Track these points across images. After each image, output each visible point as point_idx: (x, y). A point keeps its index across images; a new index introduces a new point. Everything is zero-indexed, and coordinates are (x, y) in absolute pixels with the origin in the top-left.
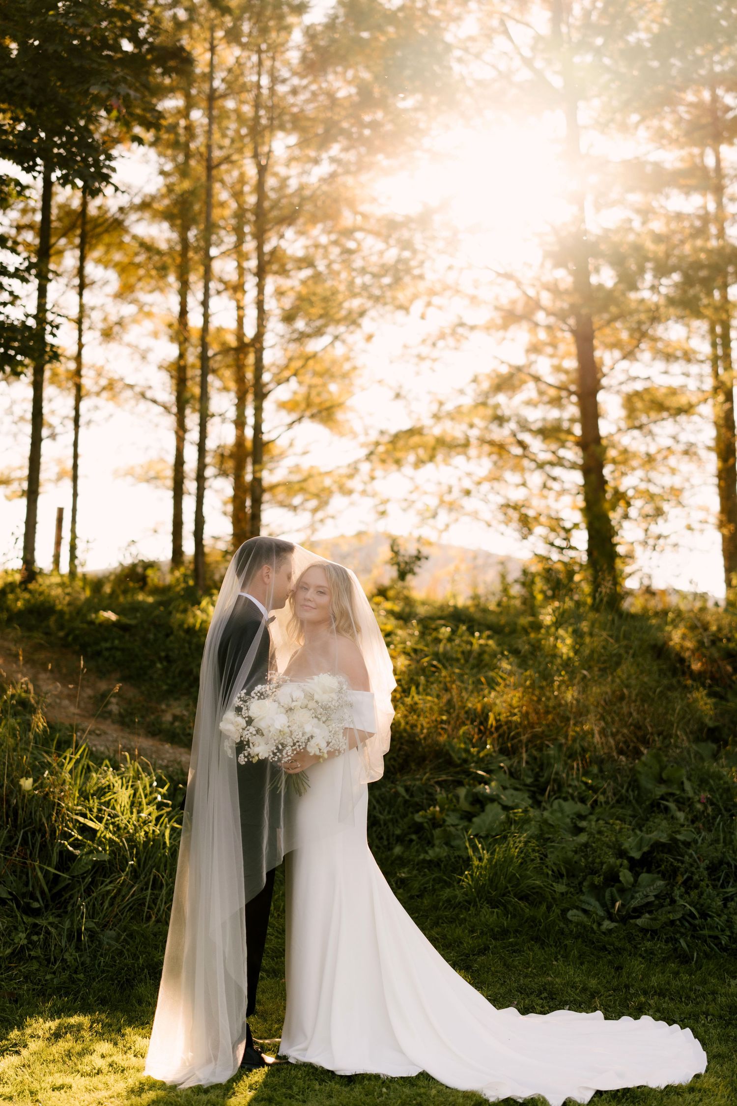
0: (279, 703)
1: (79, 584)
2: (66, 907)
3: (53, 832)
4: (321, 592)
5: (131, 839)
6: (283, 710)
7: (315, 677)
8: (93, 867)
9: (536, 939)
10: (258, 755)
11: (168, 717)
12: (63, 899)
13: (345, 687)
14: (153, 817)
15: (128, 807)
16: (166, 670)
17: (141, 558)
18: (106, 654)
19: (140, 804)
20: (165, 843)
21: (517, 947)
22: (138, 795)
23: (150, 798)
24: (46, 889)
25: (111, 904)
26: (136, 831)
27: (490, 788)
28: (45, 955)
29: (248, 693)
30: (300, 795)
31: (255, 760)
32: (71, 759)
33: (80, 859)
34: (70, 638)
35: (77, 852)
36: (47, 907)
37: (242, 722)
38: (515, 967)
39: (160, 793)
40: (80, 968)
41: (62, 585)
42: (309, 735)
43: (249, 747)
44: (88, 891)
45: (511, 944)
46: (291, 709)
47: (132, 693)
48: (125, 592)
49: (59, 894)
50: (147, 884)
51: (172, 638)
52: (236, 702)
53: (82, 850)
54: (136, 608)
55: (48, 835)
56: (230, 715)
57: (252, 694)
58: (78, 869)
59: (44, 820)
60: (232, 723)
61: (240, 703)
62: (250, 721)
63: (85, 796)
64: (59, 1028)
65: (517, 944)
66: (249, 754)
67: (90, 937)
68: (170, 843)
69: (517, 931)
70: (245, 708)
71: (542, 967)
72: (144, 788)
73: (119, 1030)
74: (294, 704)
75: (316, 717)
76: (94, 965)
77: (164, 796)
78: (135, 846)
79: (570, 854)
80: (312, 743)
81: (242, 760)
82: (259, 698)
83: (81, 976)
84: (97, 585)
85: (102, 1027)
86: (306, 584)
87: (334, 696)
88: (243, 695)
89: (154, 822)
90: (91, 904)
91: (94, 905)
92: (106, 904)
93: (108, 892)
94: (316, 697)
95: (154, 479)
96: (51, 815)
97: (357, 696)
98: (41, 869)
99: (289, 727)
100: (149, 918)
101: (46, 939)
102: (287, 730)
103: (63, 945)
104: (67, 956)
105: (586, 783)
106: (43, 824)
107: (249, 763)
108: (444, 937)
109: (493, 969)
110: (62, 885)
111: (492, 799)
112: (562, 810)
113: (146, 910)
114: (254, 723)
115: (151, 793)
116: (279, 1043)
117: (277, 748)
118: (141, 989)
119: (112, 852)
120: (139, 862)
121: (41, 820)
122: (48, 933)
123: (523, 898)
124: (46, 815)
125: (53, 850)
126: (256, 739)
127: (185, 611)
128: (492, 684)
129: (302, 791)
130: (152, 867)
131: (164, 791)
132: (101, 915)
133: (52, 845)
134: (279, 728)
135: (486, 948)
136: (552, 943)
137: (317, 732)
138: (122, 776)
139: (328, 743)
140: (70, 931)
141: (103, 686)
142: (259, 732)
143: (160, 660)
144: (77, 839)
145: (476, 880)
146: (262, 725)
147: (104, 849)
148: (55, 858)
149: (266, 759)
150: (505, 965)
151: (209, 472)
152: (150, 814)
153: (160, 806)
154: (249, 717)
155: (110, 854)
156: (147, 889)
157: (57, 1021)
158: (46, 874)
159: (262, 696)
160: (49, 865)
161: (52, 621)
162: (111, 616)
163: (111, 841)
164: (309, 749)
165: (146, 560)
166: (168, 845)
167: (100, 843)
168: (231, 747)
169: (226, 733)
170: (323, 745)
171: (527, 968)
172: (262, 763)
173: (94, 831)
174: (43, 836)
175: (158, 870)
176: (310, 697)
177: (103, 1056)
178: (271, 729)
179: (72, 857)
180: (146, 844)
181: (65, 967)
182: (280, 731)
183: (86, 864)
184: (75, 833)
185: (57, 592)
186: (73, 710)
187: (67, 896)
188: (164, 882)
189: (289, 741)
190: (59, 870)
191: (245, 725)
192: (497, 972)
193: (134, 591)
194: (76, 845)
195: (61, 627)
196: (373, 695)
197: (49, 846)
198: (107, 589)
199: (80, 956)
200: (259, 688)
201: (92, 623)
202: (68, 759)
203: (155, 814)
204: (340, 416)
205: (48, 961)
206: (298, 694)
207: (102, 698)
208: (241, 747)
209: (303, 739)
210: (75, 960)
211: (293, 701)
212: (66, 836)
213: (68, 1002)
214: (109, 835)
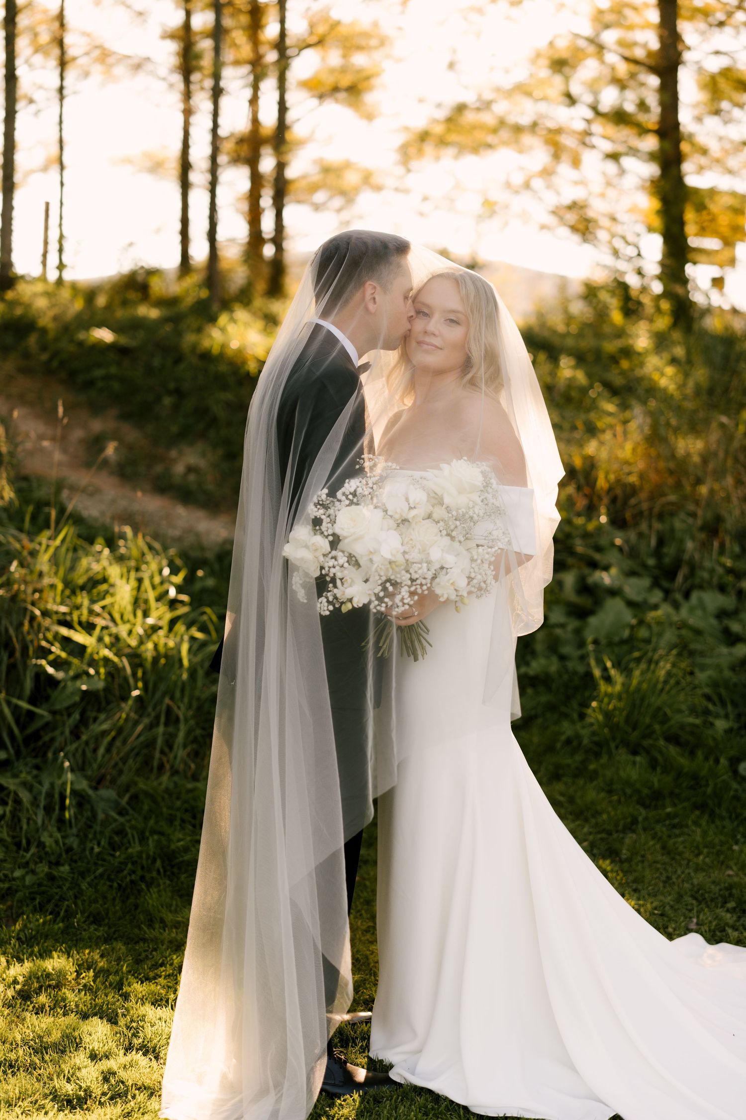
0: (386, 511)
1: (66, 294)
2: (45, 754)
3: (25, 649)
4: (452, 321)
5: (135, 657)
6: (392, 523)
7: (444, 466)
8: (82, 699)
9: (702, 807)
10: (350, 600)
11: (179, 469)
12: (40, 743)
13: (494, 481)
14: (164, 623)
15: (129, 608)
16: (176, 407)
17: (140, 264)
18: (100, 384)
19: (146, 601)
20: (180, 660)
21: (676, 821)
22: (143, 589)
23: (160, 590)
24: (16, 730)
25: (108, 750)
26: (141, 642)
27: (610, 576)
28: (13, 837)
29: (332, 494)
30: (416, 659)
31: (346, 608)
32: (48, 546)
33: (65, 687)
34: (55, 364)
35: (60, 675)
36: (18, 753)
37: (323, 544)
38: (680, 854)
39: (172, 584)
40: (64, 856)
41: (47, 294)
42: (437, 566)
43: (335, 586)
44: (76, 734)
45: (669, 816)
46: (405, 521)
47: (132, 434)
48: (125, 303)
49: (36, 736)
50: (158, 717)
51: (182, 366)
52: (312, 510)
53: (66, 672)
54: (135, 325)
55: (18, 654)
56: (302, 532)
57: (339, 494)
58: (62, 700)
59: (12, 632)
60: (307, 547)
61: (320, 513)
62: (335, 542)
63: (71, 589)
64: (31, 977)
65: (676, 815)
66: (336, 598)
67: (80, 805)
68: (190, 661)
69: (672, 794)
70: (326, 520)
71: (718, 853)
72: (152, 578)
73: (119, 986)
74: (413, 513)
75: (448, 535)
76: (84, 850)
77: (180, 589)
78: (141, 665)
79: (727, 674)
80: (442, 579)
81: (324, 607)
82: (352, 503)
83: (65, 868)
84: (90, 294)
85: (96, 977)
86: (428, 306)
87: (475, 497)
88: (324, 497)
89: (166, 628)
90: (80, 751)
91: (84, 752)
92: (101, 750)
93: (104, 733)
94: (447, 500)
95: (156, 167)
96: (21, 624)
97: (509, 494)
98: (9, 703)
99: (405, 553)
100: (161, 767)
101: (14, 814)
102: (400, 559)
103: (40, 822)
104: (46, 839)
105: (724, 566)
106: (10, 638)
107: (336, 612)
108: (571, 800)
109: (649, 857)
110: (38, 724)
111: (613, 592)
112: (702, 605)
113: (157, 755)
114: (340, 546)
115: (162, 583)
116: (368, 1021)
117: (385, 589)
118: (152, 899)
119: (109, 674)
120: (145, 688)
121: (7, 630)
122: (18, 801)
123: (673, 739)
124: (15, 623)
125: (25, 675)
126: (349, 573)
127: (199, 330)
128: (592, 430)
129: (419, 653)
130: (163, 696)
131: (178, 579)
132: (95, 766)
133: (25, 666)
134: (388, 556)
135: (635, 821)
136: (724, 814)
137: (450, 560)
138: (120, 559)
139: (470, 579)
140: (50, 795)
141: (97, 426)
142: (354, 562)
143: (170, 393)
144: (59, 657)
145: (608, 715)
146: (359, 550)
147: (97, 673)
148: (28, 684)
149: (366, 608)
150: (664, 847)
151: (222, 159)
152: (160, 618)
153: (173, 604)
154: (334, 535)
155: (106, 679)
156: (158, 724)
157: (28, 965)
158: (15, 709)
159: (354, 499)
160: (20, 698)
161: (32, 340)
162: (105, 335)
163: (106, 660)
164: (438, 591)
165: (146, 266)
166: (186, 662)
167: (92, 663)
168: (304, 586)
169: (298, 563)
170: (462, 583)
171: (698, 855)
172: (360, 614)
173: (83, 648)
174: (12, 655)
175: (172, 698)
176: (437, 500)
177: (94, 1057)
178: (376, 559)
179: (52, 682)
180: (156, 660)
181: (43, 854)
182: (390, 563)
183: (73, 694)
184: (56, 649)
185: (41, 303)
186: (58, 456)
187: (46, 738)
188: (181, 717)
189: (405, 578)
190: (34, 704)
191: (327, 547)
192: (655, 862)
193: (135, 304)
194: (57, 664)
195: (44, 348)
196: (532, 491)
197: (20, 667)
198: (101, 301)
199: (63, 837)
200: (351, 485)
201: (81, 344)
202: (44, 547)
203: (168, 616)
204: (369, 98)
205: (18, 845)
206: (418, 496)
207: (96, 443)
208: (323, 584)
209: (429, 575)
210: (57, 842)
211: (411, 508)
212: (44, 653)
213: (44, 923)
214: (106, 652)
